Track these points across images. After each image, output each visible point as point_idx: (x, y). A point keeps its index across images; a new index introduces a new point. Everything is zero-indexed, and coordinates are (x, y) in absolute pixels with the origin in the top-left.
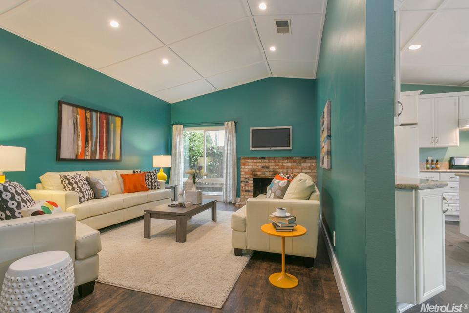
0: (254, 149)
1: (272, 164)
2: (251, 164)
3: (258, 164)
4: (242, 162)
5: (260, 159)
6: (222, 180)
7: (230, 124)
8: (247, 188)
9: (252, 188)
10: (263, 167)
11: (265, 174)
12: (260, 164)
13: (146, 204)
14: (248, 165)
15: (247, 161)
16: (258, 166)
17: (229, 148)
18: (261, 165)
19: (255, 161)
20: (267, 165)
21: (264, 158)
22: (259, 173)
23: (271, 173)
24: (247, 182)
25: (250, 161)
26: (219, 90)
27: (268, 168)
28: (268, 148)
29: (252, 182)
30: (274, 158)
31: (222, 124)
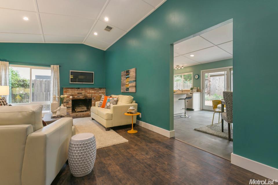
0: (72, 83)
1: (84, 91)
2: (71, 92)
3: (75, 92)
4: (64, 90)
5: (76, 89)
8: (68, 106)
9: (71, 106)
10: (78, 93)
11: (79, 97)
12: (76, 92)
14: (69, 92)
15: (68, 90)
16: (75, 93)
18: (77, 92)
19: (73, 90)
20: (81, 92)
21: (79, 88)
22: (76, 97)
23: (83, 96)
24: (68, 102)
25: (70, 90)
27: (81, 93)
28: (81, 83)
29: (71, 102)
30: (85, 88)
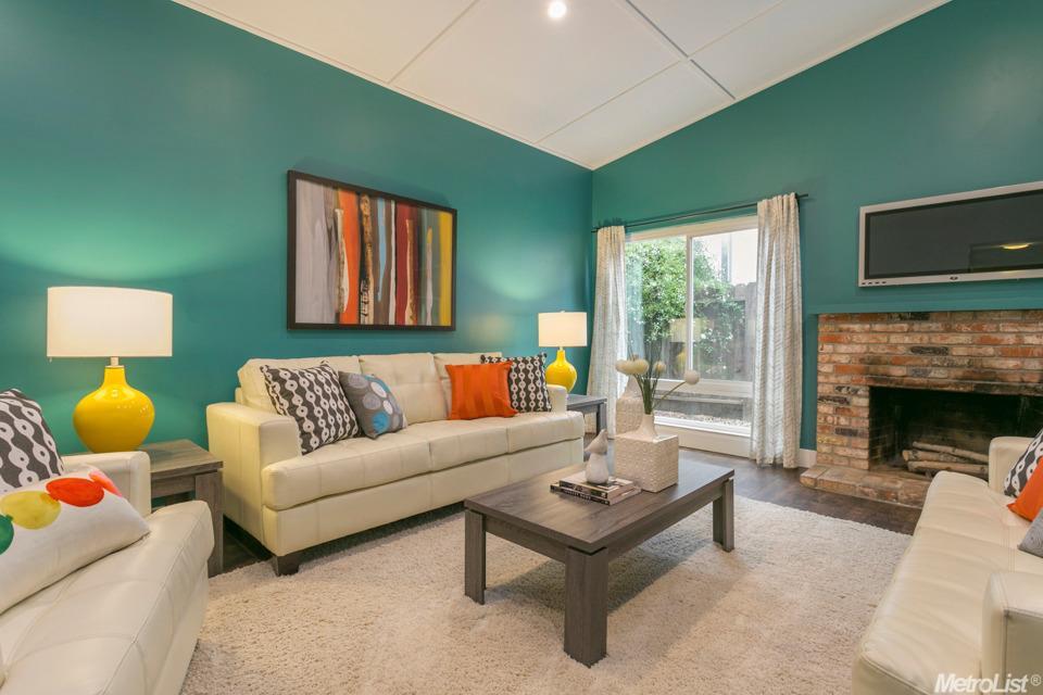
0: (874, 282)
1: (963, 338)
2: (864, 339)
3: (894, 339)
4: (824, 329)
5: (902, 318)
6: (747, 389)
7: (779, 208)
8: (843, 421)
9: (866, 423)
10: (917, 350)
11: (925, 373)
12: (901, 338)
13: (505, 458)
14: (850, 342)
15: (845, 326)
16: (895, 346)
17: (773, 286)
18: (907, 340)
19: (878, 327)
20: (937, 341)
21: (922, 316)
22: (897, 372)
23: (960, 373)
24: (844, 401)
25: (856, 327)
26: (739, 98)
27: (943, 351)
28: (946, 278)
29: (865, 402)
30: (975, 313)
31: (748, 208)
